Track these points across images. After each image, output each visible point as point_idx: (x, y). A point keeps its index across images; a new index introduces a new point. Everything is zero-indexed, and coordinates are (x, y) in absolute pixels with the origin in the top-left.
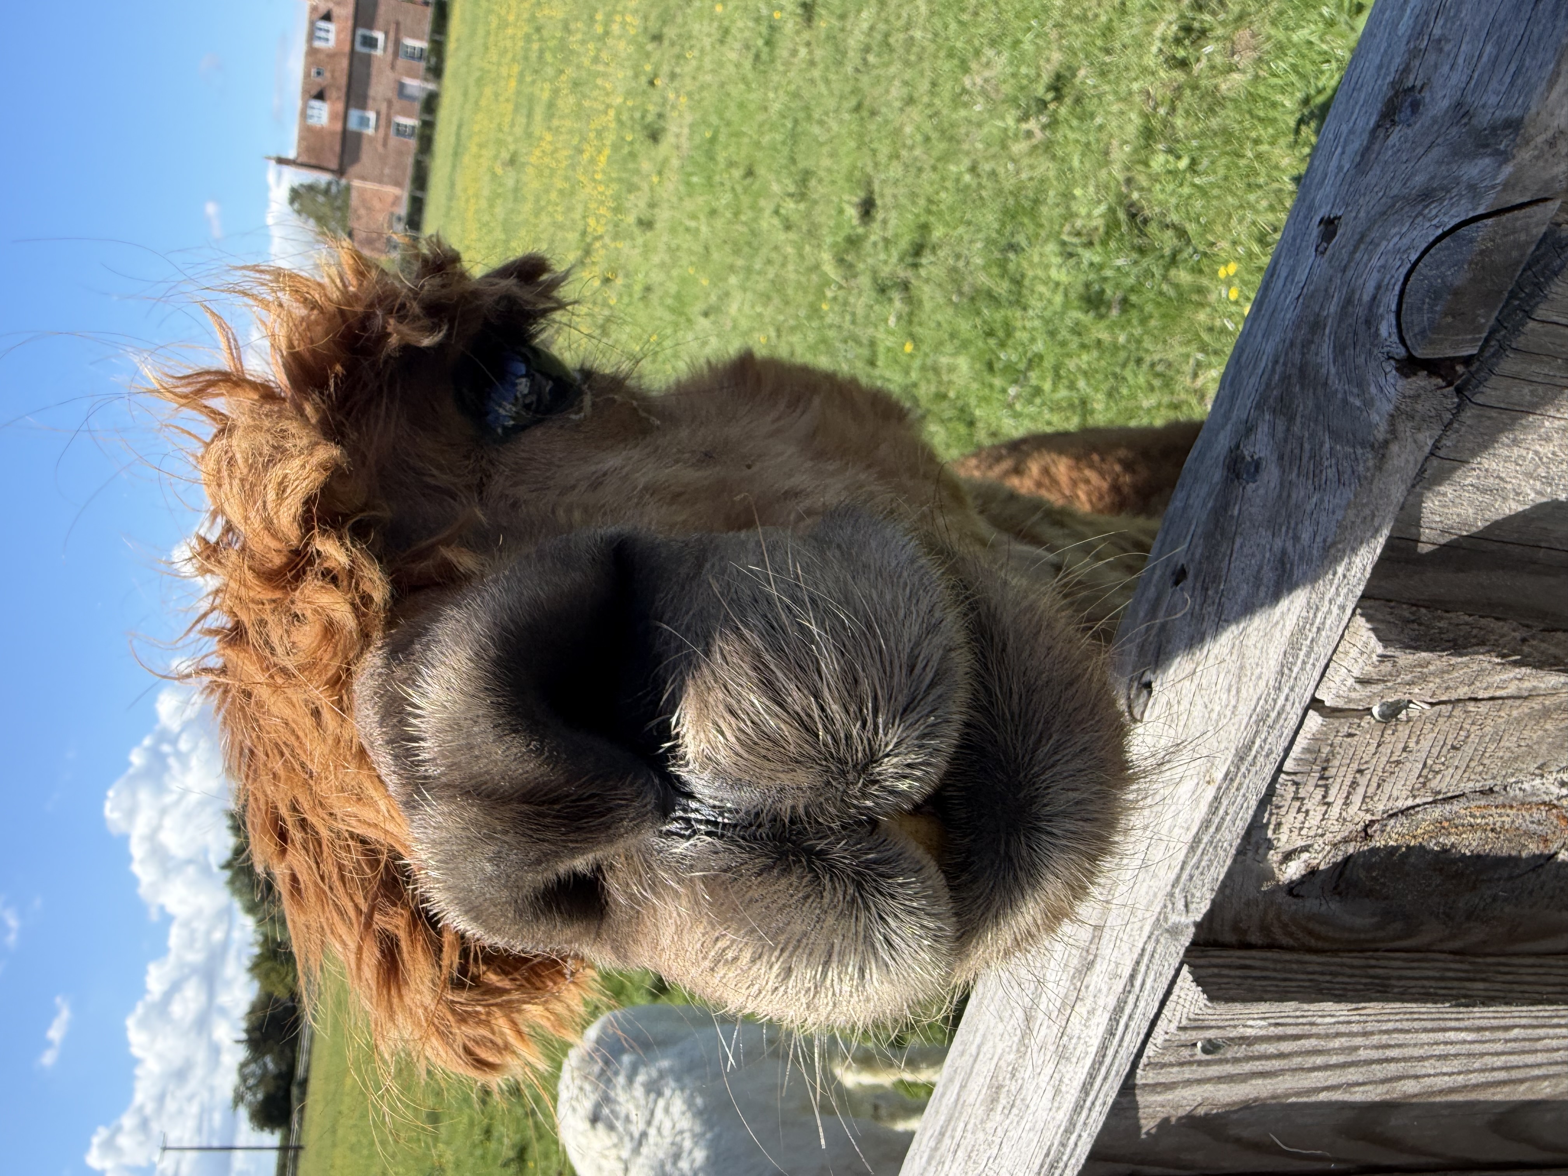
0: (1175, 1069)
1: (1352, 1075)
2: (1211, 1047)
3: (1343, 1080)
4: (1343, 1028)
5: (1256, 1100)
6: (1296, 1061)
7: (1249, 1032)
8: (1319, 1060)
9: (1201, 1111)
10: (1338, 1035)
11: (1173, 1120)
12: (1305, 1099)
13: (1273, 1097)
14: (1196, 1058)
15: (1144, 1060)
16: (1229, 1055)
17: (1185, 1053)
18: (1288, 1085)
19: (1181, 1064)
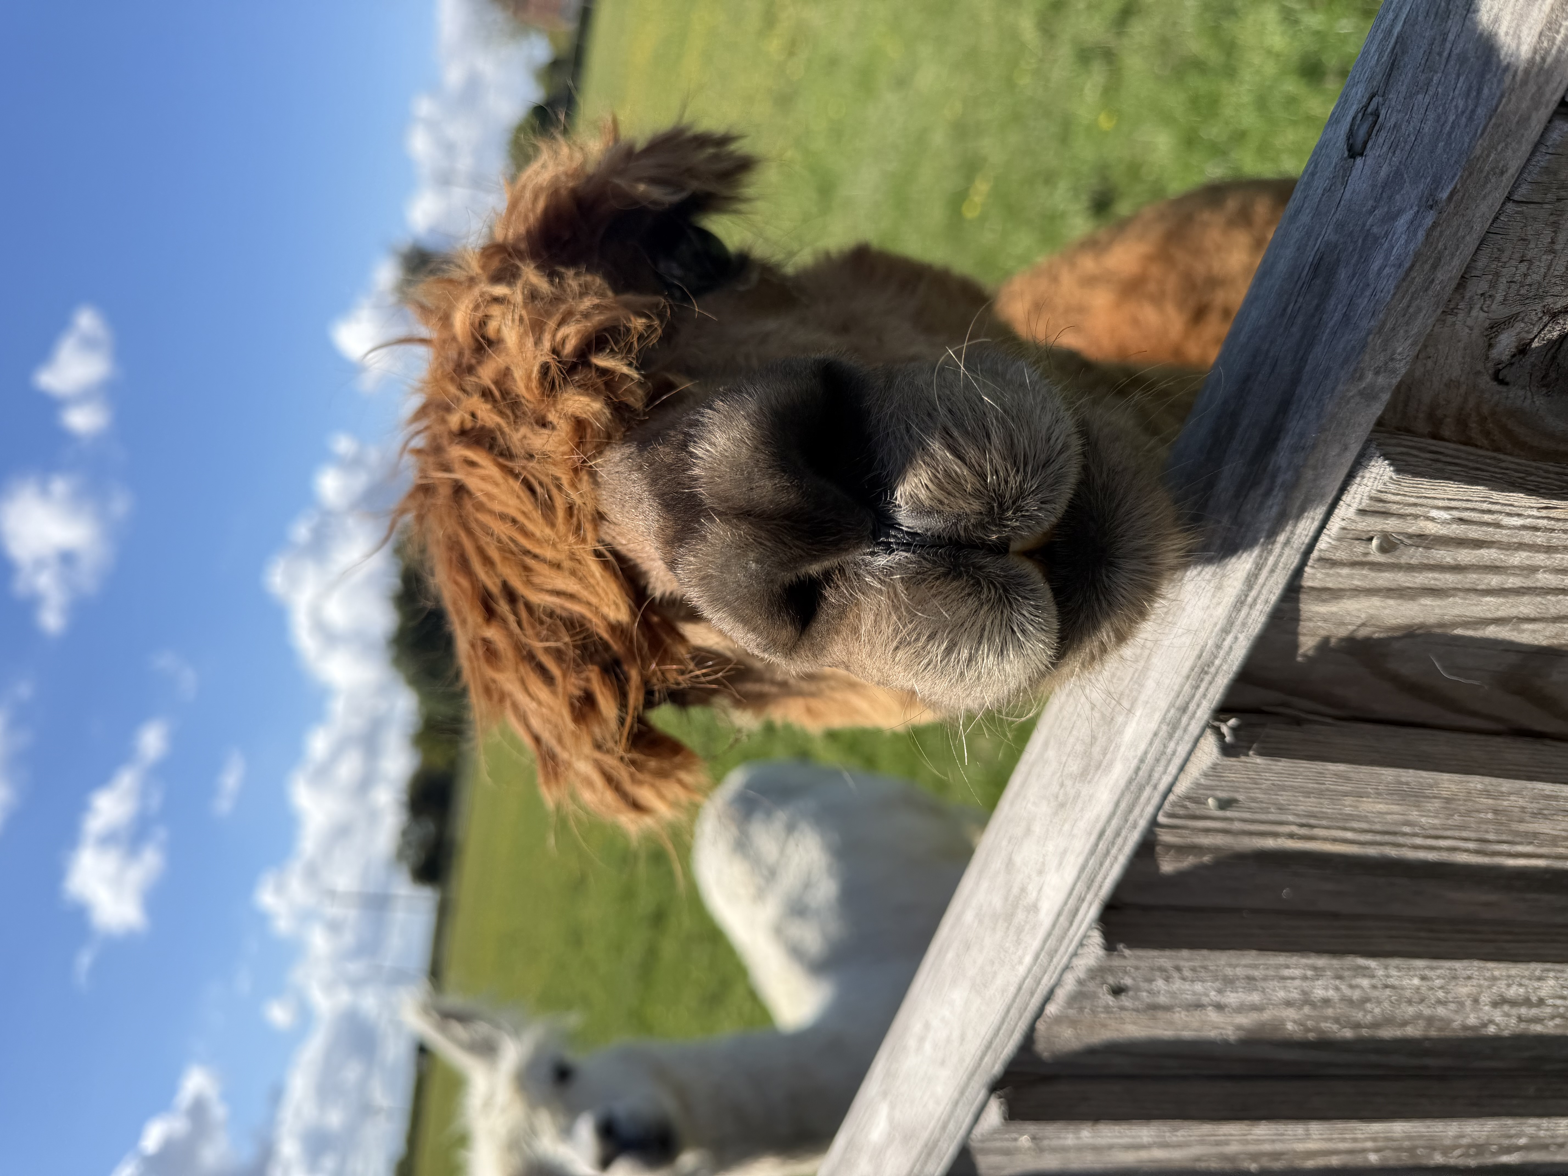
0: (1345, 571)
1: (1526, 606)
2: (1388, 545)
3: (1514, 612)
4: (1527, 537)
5: (1422, 626)
6: (1471, 579)
7: (1431, 528)
8: (1494, 581)
9: (1363, 633)
10: (1521, 546)
11: (1333, 641)
12: (1470, 633)
13: (1441, 625)
14: (1370, 558)
15: (1315, 554)
16: (1403, 560)
17: (1359, 548)
18: (1456, 611)
19: (1353, 564)
